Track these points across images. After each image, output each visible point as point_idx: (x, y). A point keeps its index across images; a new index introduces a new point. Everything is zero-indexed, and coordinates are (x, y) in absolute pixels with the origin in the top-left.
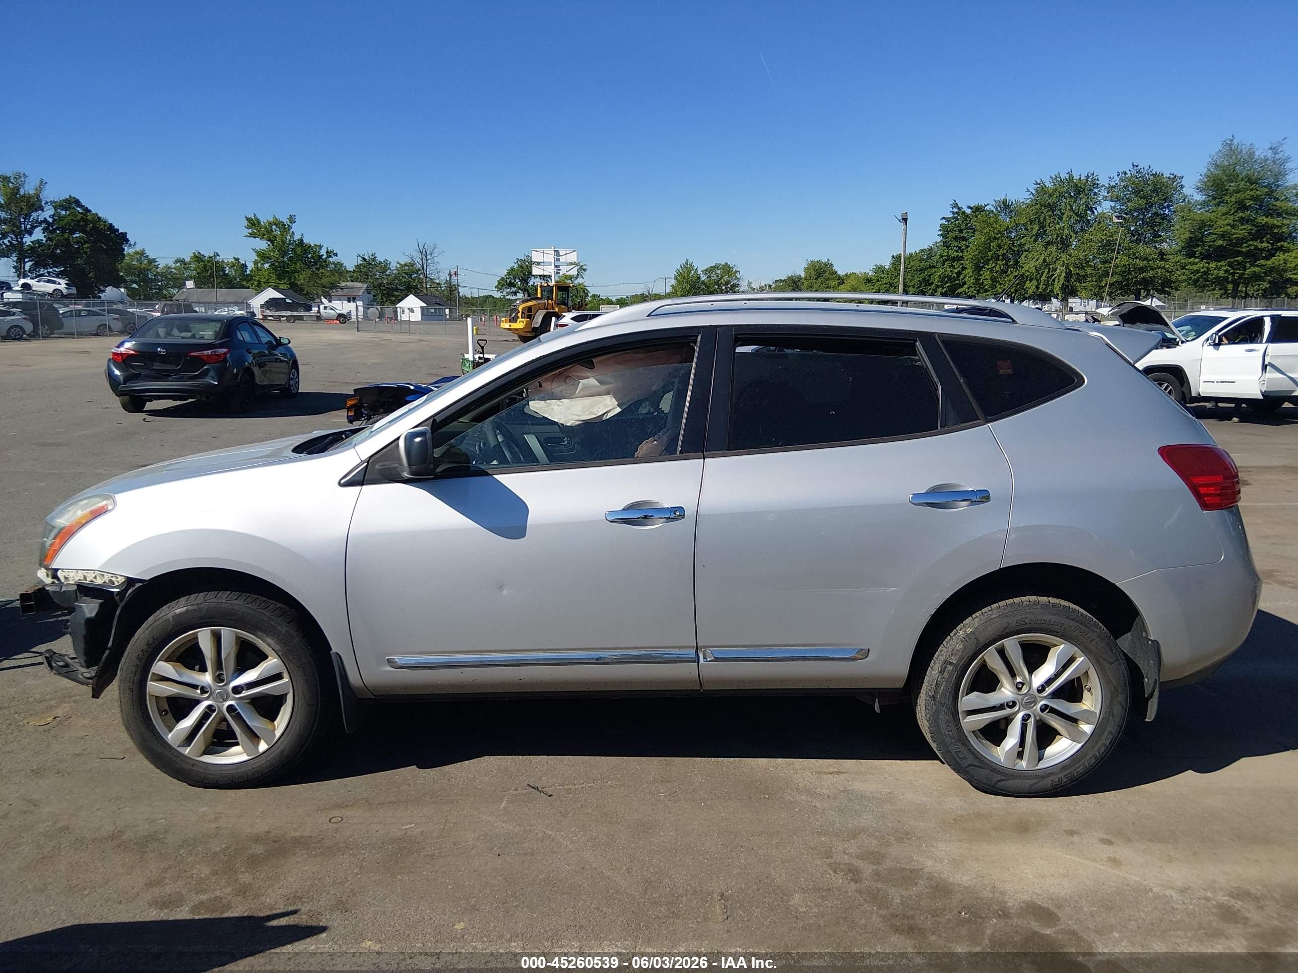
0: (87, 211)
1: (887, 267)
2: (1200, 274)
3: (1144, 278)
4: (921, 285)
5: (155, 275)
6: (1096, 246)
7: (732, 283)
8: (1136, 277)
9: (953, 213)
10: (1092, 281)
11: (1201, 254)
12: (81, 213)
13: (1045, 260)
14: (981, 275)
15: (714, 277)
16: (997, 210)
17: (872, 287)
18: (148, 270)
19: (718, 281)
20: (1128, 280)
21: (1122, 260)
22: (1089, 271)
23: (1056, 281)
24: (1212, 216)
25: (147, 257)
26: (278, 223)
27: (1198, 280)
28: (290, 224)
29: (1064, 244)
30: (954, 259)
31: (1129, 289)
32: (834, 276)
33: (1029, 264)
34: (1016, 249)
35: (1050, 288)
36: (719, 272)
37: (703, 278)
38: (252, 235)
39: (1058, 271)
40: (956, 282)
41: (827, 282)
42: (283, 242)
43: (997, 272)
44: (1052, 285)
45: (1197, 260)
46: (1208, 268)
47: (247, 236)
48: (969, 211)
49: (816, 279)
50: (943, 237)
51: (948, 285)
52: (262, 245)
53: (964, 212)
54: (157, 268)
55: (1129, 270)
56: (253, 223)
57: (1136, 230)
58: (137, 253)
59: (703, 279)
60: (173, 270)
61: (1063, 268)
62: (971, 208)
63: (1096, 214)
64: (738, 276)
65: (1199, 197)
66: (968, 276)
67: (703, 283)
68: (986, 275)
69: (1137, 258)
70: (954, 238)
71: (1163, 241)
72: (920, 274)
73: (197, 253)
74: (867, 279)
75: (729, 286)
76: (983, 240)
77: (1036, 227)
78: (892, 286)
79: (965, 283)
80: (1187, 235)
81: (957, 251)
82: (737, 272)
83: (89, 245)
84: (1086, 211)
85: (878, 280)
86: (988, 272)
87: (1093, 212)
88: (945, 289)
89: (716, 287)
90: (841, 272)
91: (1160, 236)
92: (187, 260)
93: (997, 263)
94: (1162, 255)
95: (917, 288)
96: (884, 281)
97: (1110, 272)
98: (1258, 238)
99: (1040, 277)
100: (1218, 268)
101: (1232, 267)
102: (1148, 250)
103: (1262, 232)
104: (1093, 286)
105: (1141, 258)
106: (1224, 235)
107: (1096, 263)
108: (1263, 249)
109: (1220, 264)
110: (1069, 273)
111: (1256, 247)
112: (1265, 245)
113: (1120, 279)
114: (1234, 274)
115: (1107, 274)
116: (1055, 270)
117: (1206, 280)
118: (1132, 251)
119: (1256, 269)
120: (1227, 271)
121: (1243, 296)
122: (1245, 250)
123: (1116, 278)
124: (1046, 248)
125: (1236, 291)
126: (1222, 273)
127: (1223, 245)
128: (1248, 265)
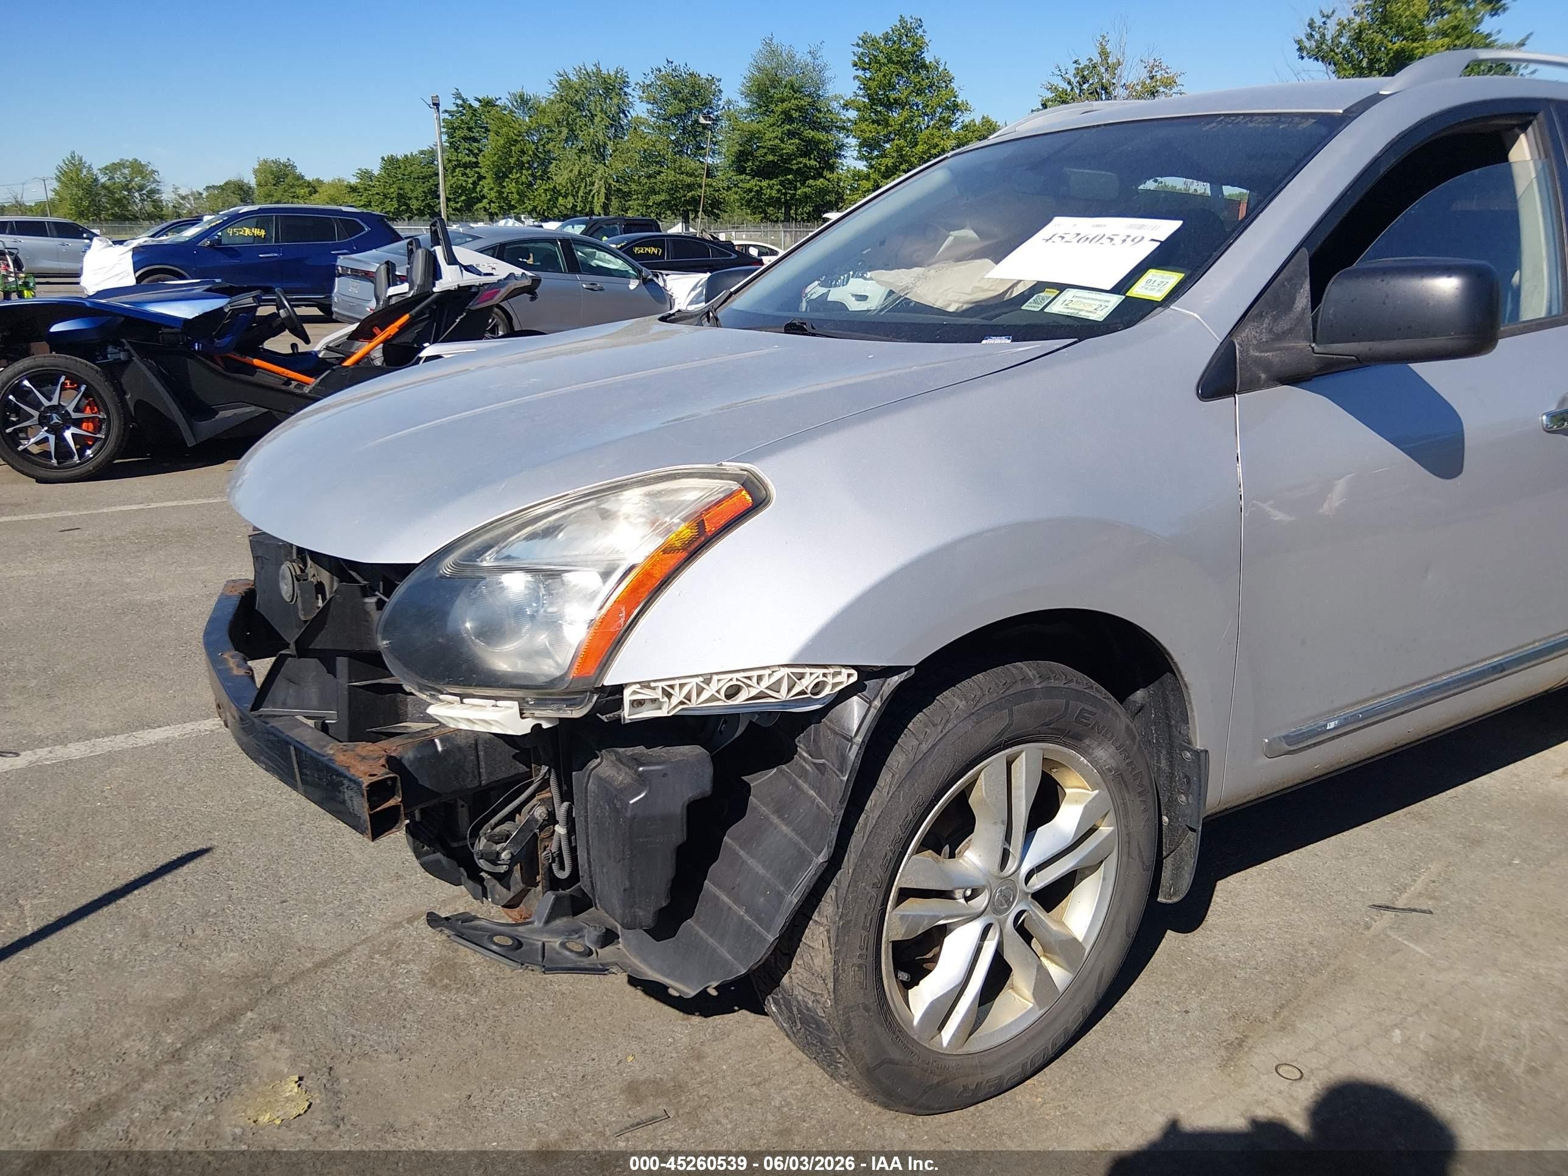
1: (376, 172)
2: (753, 193)
3: (692, 197)
4: (426, 197)
6: (637, 157)
7: (148, 188)
8: (685, 196)
9: (457, 106)
10: (638, 198)
11: (752, 169)
13: (580, 172)
14: (504, 187)
15: (118, 178)
16: (513, 105)
17: (359, 198)
19: (127, 185)
20: (675, 199)
21: (668, 175)
22: (634, 186)
23: (596, 198)
24: (760, 126)
27: (751, 200)
29: (599, 152)
30: (466, 166)
31: (678, 210)
32: (301, 182)
33: (561, 177)
34: (541, 156)
35: (588, 206)
36: (126, 171)
37: (103, 179)
39: (596, 186)
40: (473, 195)
41: (293, 190)
43: (523, 184)
44: (592, 202)
45: (748, 177)
46: (761, 187)
48: (476, 105)
49: (274, 185)
50: (449, 136)
51: (463, 198)
53: (470, 106)
55: (677, 187)
57: (677, 141)
59: (103, 181)
61: (602, 183)
62: (480, 101)
63: (630, 118)
64: (156, 177)
65: (744, 105)
66: (487, 186)
67: (103, 186)
68: (510, 187)
69: (682, 173)
70: (463, 139)
71: (707, 155)
72: (424, 183)
74: (351, 187)
75: (144, 192)
76: (502, 142)
77: (565, 131)
78: (386, 197)
79: (484, 197)
80: (737, 148)
81: (468, 155)
82: (153, 172)
84: (618, 114)
85: (366, 189)
86: (514, 184)
87: (626, 116)
88: (460, 204)
89: (126, 193)
90: (309, 177)
91: (703, 148)
93: (522, 173)
94: (708, 171)
95: (423, 201)
96: (374, 191)
97: (657, 189)
98: (806, 154)
99: (577, 192)
100: (771, 188)
101: (784, 186)
102: (693, 165)
103: (809, 147)
104: (639, 205)
105: (687, 174)
106: (773, 150)
107: (640, 177)
108: (811, 168)
109: (771, 182)
110: (608, 188)
111: (805, 165)
112: (813, 163)
113: (668, 198)
114: (785, 194)
115: (653, 191)
116: (593, 184)
117: (759, 201)
118: (678, 164)
119: (807, 190)
120: (779, 191)
121: (788, 219)
122: (795, 167)
123: (663, 197)
124: (579, 157)
125: (787, 213)
126: (774, 193)
127: (773, 161)
128: (799, 185)
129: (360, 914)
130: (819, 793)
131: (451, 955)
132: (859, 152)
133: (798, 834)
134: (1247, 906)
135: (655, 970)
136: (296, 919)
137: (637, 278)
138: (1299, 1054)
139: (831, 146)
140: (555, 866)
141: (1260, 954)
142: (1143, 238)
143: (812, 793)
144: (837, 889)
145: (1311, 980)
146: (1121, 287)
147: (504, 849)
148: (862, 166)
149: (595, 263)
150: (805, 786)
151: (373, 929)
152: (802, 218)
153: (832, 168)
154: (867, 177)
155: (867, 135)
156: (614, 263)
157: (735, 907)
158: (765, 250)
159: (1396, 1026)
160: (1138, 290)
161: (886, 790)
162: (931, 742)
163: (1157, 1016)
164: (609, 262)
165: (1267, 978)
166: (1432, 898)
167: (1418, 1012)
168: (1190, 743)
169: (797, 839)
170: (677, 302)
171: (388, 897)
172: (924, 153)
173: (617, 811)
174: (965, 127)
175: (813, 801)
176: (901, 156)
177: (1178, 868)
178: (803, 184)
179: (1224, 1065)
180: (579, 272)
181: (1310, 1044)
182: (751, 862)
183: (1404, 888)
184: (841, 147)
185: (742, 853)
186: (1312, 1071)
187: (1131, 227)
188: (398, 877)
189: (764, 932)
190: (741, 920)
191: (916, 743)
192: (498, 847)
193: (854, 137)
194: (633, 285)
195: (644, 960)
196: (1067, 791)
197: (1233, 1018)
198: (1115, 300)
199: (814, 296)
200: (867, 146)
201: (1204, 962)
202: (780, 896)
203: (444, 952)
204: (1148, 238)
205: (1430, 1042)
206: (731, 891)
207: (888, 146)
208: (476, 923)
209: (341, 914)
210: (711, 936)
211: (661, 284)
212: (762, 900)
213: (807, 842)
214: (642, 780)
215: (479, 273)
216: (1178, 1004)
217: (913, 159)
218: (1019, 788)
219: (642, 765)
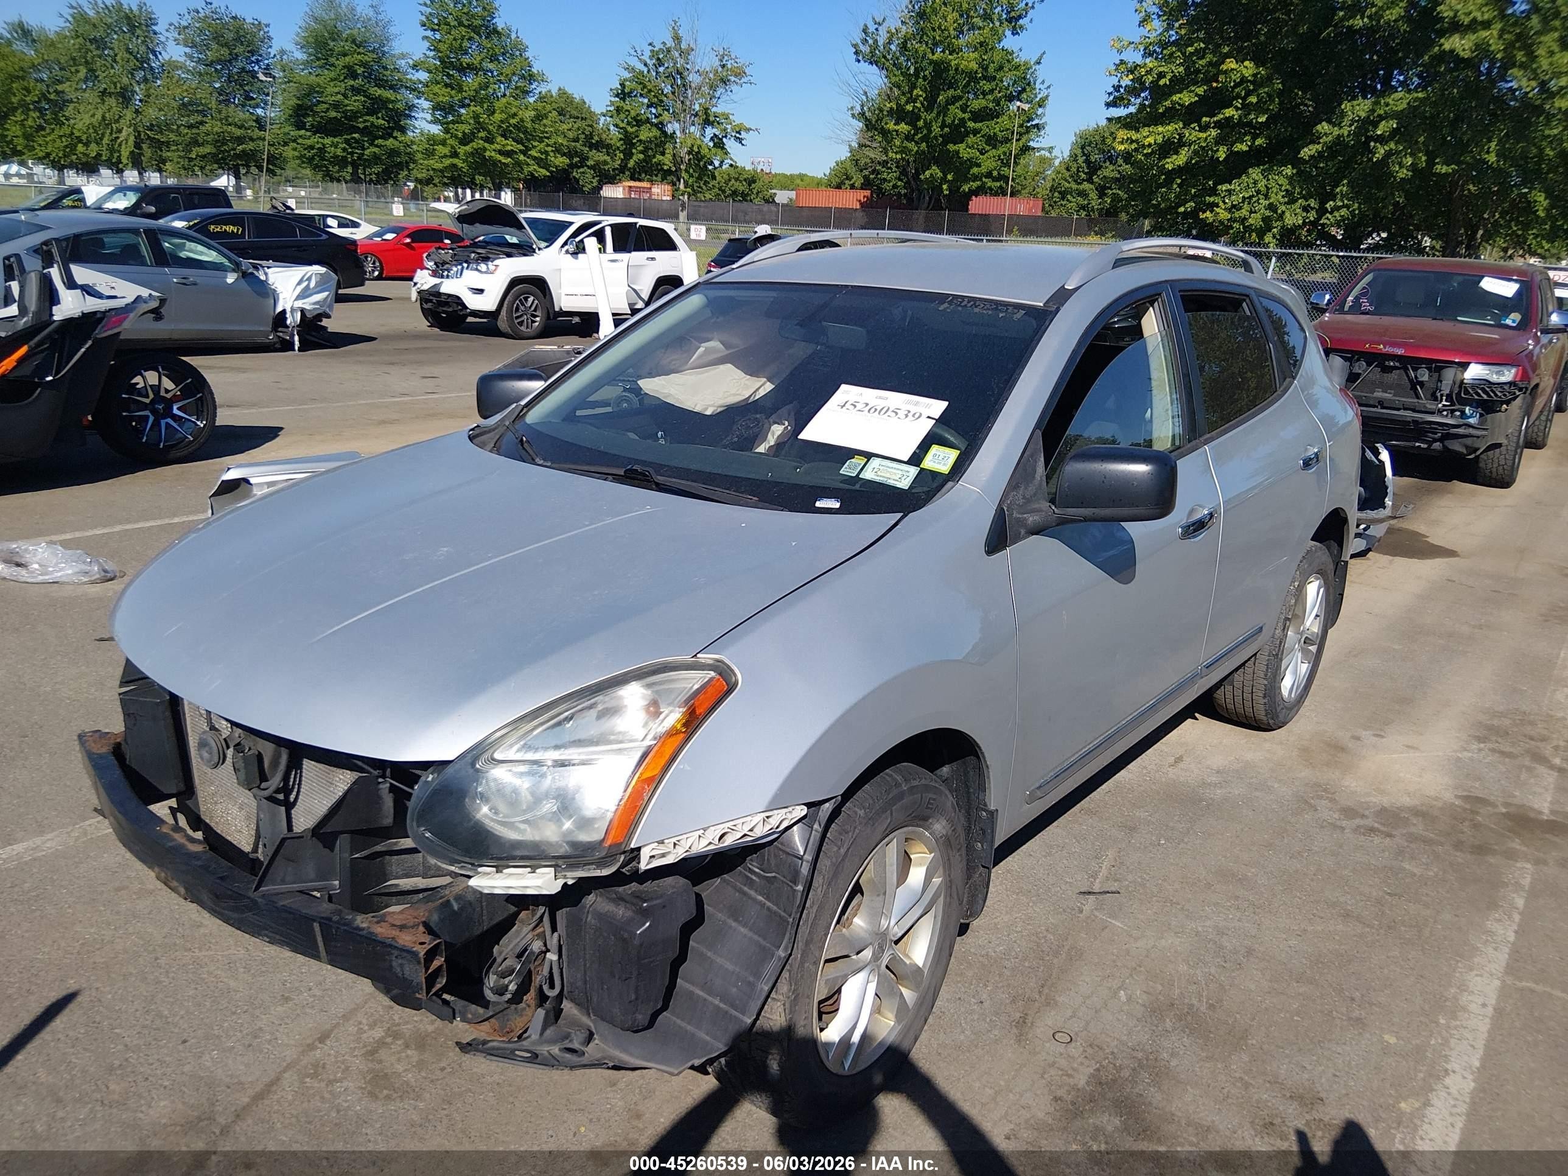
2: (315, 151)
3: (243, 151)
6: (175, 104)
8: (234, 149)
11: (312, 125)
13: (104, 118)
16: (11, 34)
20: (223, 152)
21: (213, 126)
23: (123, 147)
24: (320, 80)
27: (312, 158)
29: (127, 97)
33: (80, 122)
34: (52, 96)
35: (116, 155)
39: (124, 133)
44: (119, 150)
45: (308, 134)
46: (324, 145)
55: (224, 139)
57: (222, 89)
61: (131, 130)
63: (162, 60)
65: (300, 55)
69: (230, 125)
71: (257, 106)
77: (83, 70)
80: (294, 102)
84: (147, 55)
87: (157, 58)
91: (253, 99)
93: (28, 115)
94: (260, 123)
97: (201, 141)
98: (372, 112)
99: (101, 139)
100: (334, 145)
101: (349, 145)
102: (241, 115)
103: (377, 106)
104: (180, 157)
105: (236, 125)
106: (336, 106)
107: (179, 127)
108: (378, 127)
109: (336, 140)
110: (138, 136)
111: (372, 123)
112: (381, 122)
113: (214, 151)
114: (352, 153)
115: (195, 143)
116: (120, 131)
117: (323, 159)
118: (223, 115)
119: (376, 150)
120: (344, 150)
121: (356, 179)
122: (361, 126)
123: (208, 149)
124: (103, 100)
125: (355, 173)
126: (339, 152)
127: (335, 118)
128: (366, 144)
129: (269, 1042)
130: (768, 898)
131: (378, 1066)
132: (433, 115)
133: (756, 933)
134: (996, 906)
135: (637, 1058)
136: (207, 1057)
137: (234, 271)
138: (1065, 1022)
139: (400, 106)
140: (545, 988)
141: (1016, 945)
142: (921, 415)
143: (760, 898)
144: (790, 971)
145: (1055, 961)
146: (916, 459)
147: (511, 982)
148: (436, 130)
149: (183, 254)
150: (752, 893)
151: (290, 1054)
152: (371, 179)
153: (403, 130)
154: (443, 143)
155: (441, 99)
156: (206, 255)
157: (710, 999)
158: (345, 222)
159: (1120, 988)
160: (928, 463)
161: (819, 890)
162: (846, 847)
163: (963, 1009)
164: (202, 253)
165: (1027, 964)
166: (1116, 881)
167: (1131, 975)
168: (985, 805)
169: (756, 937)
170: (281, 297)
171: (286, 1021)
172: (502, 121)
173: (624, 940)
174: (542, 98)
175: (763, 905)
176: (479, 123)
177: (973, 896)
178: (372, 144)
179: (1020, 1039)
180: (168, 265)
181: (1069, 1013)
182: (719, 960)
183: (1094, 876)
184: (411, 107)
185: (709, 954)
186: (1076, 1034)
187: (909, 402)
188: (287, 999)
189: (741, 1016)
190: (718, 1008)
191: (835, 849)
192: (506, 981)
193: (426, 99)
194: (231, 278)
195: (625, 1050)
196: (912, 857)
197: (1013, 1001)
198: (913, 471)
199: (426, 287)
200: (441, 110)
201: (981, 959)
202: (752, 985)
203: (370, 1065)
204: (924, 415)
205: (1145, 996)
206: (706, 987)
207: (463, 111)
208: (491, 1044)
209: (250, 1045)
210: (689, 1023)
211: (263, 278)
212: (734, 990)
213: (765, 939)
214: (645, 914)
215: (100, 296)
216: (974, 997)
217: (491, 127)
218: (891, 865)
219: (645, 901)
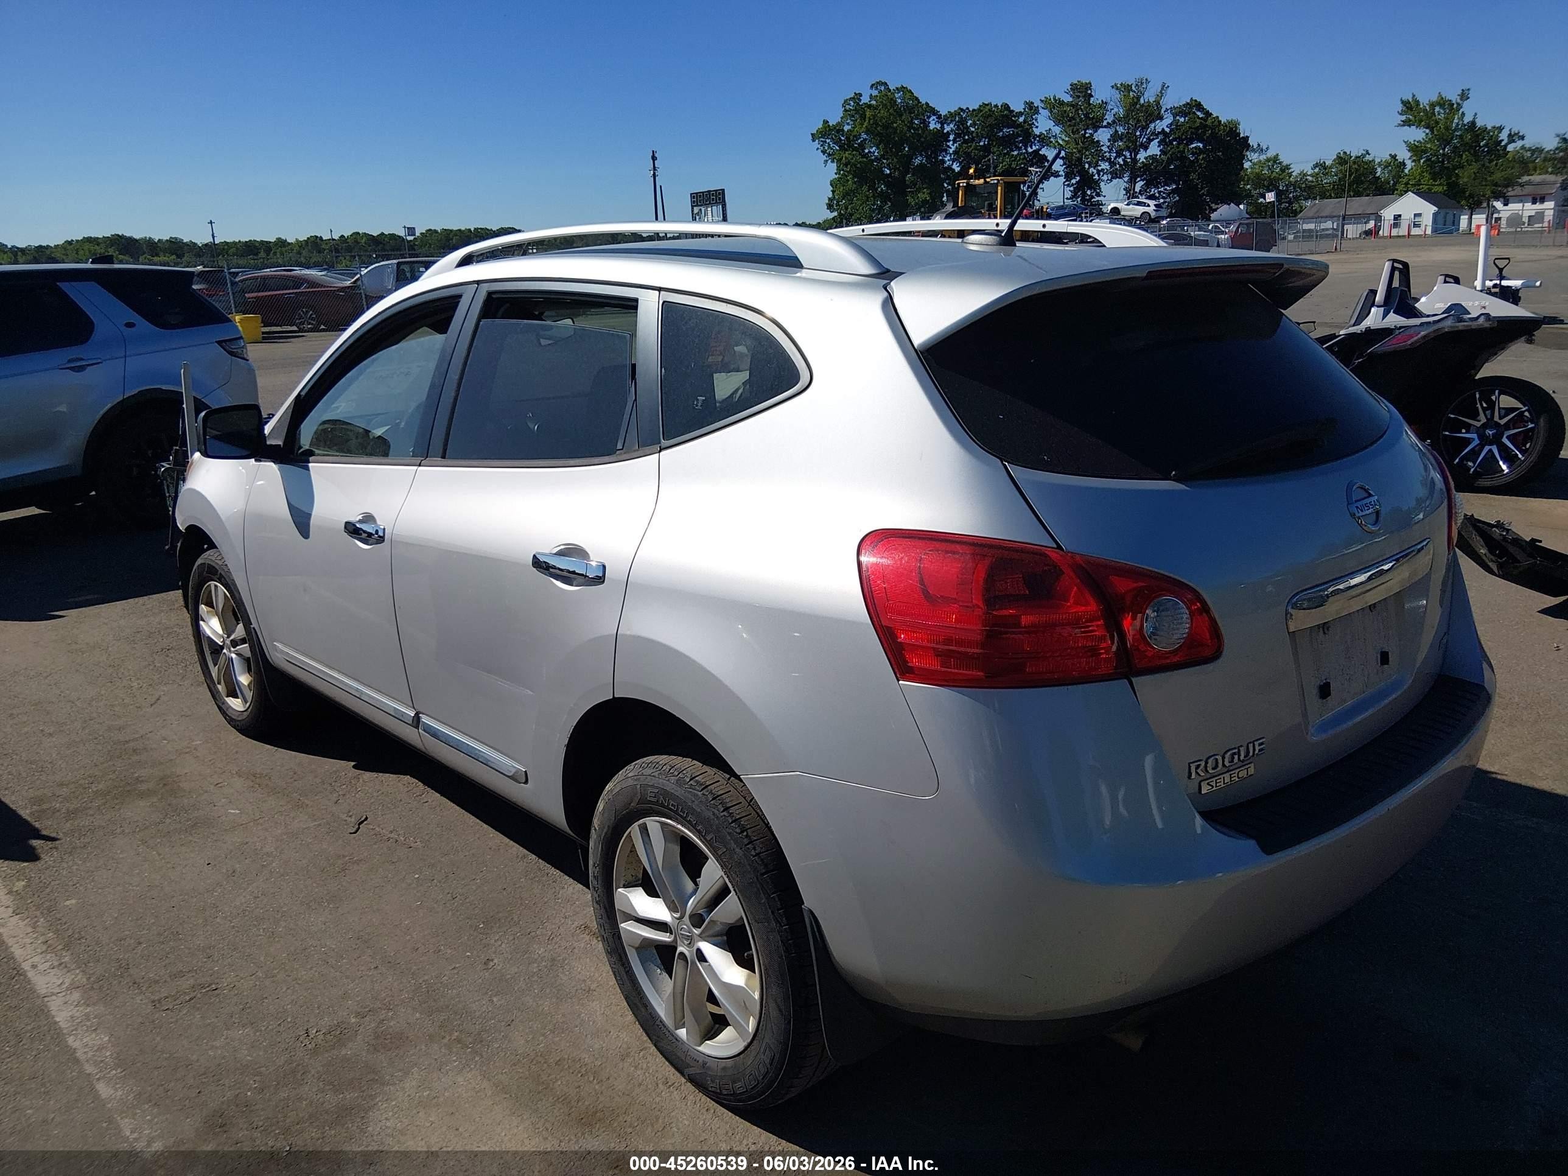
0: (1208, 114)
5: (1286, 185)
12: (1202, 118)
18: (1279, 179)
25: (1280, 163)
26: (1442, 103)
28: (1461, 102)
38: (1407, 123)
42: (1447, 128)
47: (1399, 125)
52: (1418, 134)
54: (1290, 177)
56: (1410, 106)
58: (1268, 160)
60: (1308, 177)
73: (1342, 153)
83: (1205, 156)
92: (1328, 163)
